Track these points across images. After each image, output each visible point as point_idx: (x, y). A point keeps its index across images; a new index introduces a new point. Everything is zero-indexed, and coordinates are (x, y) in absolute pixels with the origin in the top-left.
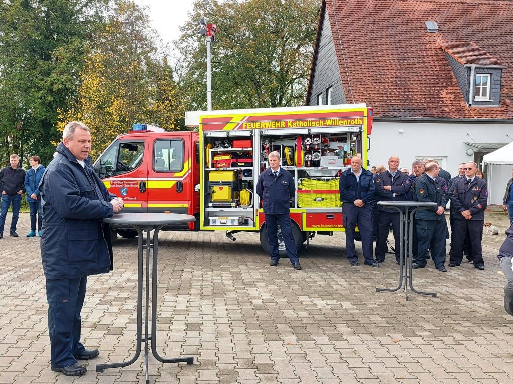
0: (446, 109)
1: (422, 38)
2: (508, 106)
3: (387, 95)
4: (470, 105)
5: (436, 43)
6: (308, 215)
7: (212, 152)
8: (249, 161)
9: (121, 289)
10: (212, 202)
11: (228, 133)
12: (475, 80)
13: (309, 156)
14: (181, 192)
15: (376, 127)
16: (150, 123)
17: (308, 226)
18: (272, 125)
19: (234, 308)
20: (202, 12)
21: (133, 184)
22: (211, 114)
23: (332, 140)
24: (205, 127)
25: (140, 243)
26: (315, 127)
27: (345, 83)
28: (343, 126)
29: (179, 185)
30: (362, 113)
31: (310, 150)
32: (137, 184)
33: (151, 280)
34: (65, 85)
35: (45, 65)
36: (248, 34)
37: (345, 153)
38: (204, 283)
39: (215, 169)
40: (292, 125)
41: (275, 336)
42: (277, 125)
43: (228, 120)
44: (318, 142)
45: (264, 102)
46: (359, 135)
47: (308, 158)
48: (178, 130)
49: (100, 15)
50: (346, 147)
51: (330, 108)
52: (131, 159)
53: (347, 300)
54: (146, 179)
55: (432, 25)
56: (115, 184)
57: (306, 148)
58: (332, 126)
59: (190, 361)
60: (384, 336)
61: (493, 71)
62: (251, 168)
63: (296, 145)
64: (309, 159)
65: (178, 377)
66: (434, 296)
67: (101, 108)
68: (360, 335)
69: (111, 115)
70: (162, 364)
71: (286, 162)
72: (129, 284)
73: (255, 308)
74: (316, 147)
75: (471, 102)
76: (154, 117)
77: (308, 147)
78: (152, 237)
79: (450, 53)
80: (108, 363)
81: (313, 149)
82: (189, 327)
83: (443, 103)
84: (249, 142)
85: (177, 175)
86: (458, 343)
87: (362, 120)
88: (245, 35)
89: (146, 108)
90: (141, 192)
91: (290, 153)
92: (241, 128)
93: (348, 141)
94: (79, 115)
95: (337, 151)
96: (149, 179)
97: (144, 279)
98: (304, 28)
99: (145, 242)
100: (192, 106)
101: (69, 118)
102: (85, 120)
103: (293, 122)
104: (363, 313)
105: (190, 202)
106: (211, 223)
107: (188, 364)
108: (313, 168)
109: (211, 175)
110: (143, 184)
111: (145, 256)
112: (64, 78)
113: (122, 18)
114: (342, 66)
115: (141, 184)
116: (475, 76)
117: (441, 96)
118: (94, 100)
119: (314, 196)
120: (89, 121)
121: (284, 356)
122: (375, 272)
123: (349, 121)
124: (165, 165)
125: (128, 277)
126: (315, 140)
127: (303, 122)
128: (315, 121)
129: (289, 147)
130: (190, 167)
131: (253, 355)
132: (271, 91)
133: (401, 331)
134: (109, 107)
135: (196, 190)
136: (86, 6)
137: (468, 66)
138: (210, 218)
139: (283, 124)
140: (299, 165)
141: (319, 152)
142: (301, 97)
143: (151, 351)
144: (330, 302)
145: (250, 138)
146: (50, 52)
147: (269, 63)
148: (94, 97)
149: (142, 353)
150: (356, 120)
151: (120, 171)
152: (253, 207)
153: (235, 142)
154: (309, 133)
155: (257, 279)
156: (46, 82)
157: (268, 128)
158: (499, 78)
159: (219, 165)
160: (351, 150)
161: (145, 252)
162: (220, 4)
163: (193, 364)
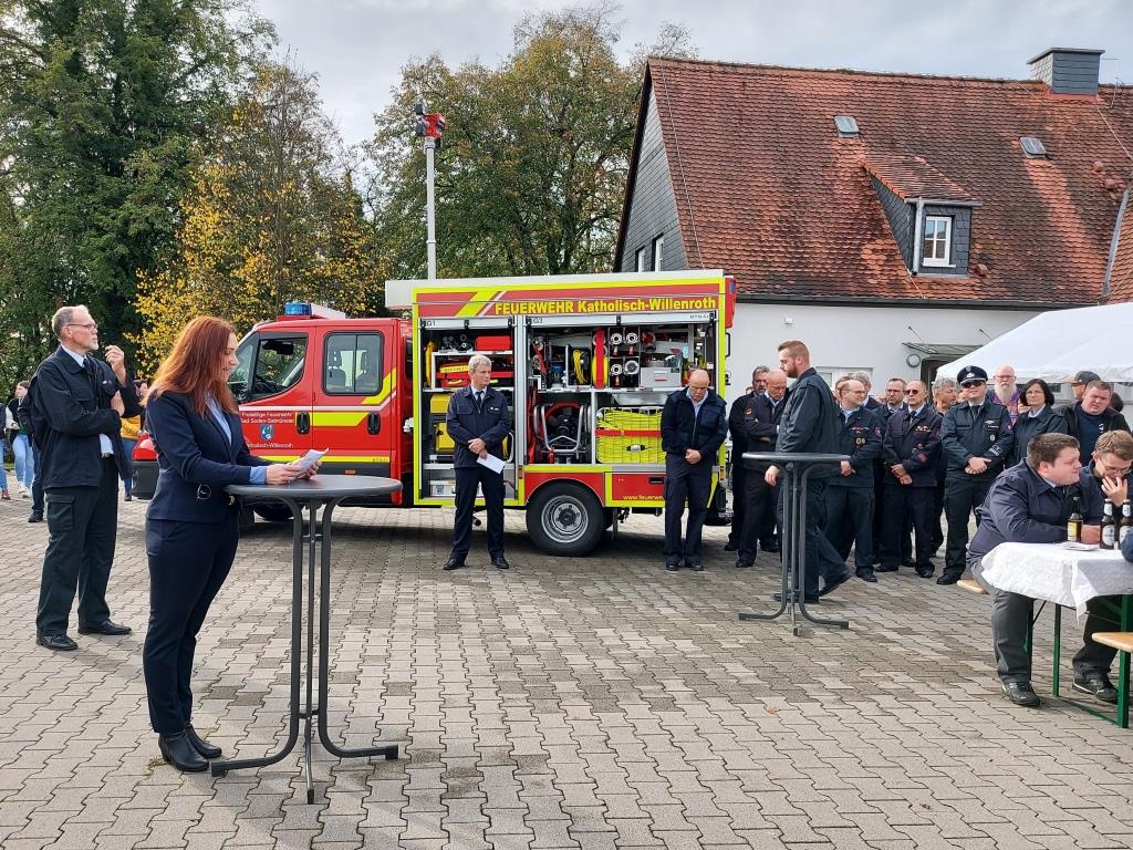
0: (871, 281)
1: (829, 147)
2: (983, 276)
3: (764, 252)
4: (915, 274)
5: (854, 157)
6: (615, 477)
7: (436, 357)
8: (507, 374)
9: (261, 618)
10: (435, 453)
11: (467, 322)
12: (924, 228)
13: (619, 366)
14: (377, 432)
15: (743, 313)
16: (318, 300)
17: (615, 497)
18: (550, 307)
19: (476, 652)
20: (418, 89)
21: (284, 418)
22: (435, 285)
23: (661, 337)
24: (423, 311)
25: (297, 530)
26: (630, 313)
27: (688, 229)
28: (682, 311)
29: (373, 421)
30: (716, 286)
31: (620, 356)
32: (292, 417)
33: (318, 601)
34: (153, 224)
35: (114, 184)
36: (505, 132)
37: (685, 361)
38: (421, 605)
39: (441, 390)
40: (587, 307)
41: (552, 704)
42: (558, 307)
43: (467, 297)
44: (635, 341)
45: (535, 262)
46: (710, 327)
47: (616, 370)
48: (371, 315)
49: (222, 90)
50: (687, 350)
51: (660, 277)
52: (282, 369)
53: (686, 635)
54: (309, 408)
55: (846, 124)
56: (250, 418)
57: (612, 351)
58: (661, 310)
59: (391, 754)
60: (752, 700)
61: (956, 211)
62: (511, 389)
63: (593, 346)
64: (619, 373)
65: (368, 783)
66: (844, 626)
67: (223, 268)
68: (708, 700)
69: (243, 283)
70: (338, 758)
71: (575, 376)
72: (275, 609)
73: (515, 651)
74: (631, 350)
75: (916, 268)
76: (325, 289)
77: (616, 351)
78: (319, 518)
79: (878, 176)
80: (237, 759)
81: (627, 353)
82: (389, 688)
83: (866, 269)
84: (505, 339)
85: (369, 400)
86: (886, 713)
87: (716, 299)
88: (500, 134)
89: (311, 271)
90: (300, 433)
91: (582, 361)
92: (492, 312)
93: (691, 338)
94: (180, 283)
95: (670, 357)
96: (315, 408)
97: (305, 598)
98: (611, 123)
99: (306, 527)
100: (399, 269)
101: (160, 287)
102: (190, 292)
103: (588, 302)
104: (713, 659)
105: (394, 452)
106: (434, 491)
107: (387, 759)
108: (625, 390)
109: (433, 400)
110: (304, 419)
111: (306, 555)
112: (150, 210)
113: (264, 98)
114: (681, 198)
115: (299, 417)
116: (924, 220)
117: (863, 256)
118: (209, 255)
119: (627, 441)
120: (198, 295)
121: (568, 740)
122: (736, 583)
123: (692, 302)
124: (347, 379)
125: (275, 595)
126: (628, 336)
127: (607, 302)
128: (630, 301)
129: (580, 350)
130: (394, 385)
131: (511, 740)
132: (549, 240)
133: (783, 692)
134: (238, 268)
135: (406, 428)
136: (192, 71)
137: (911, 200)
138: (432, 483)
139: (570, 305)
140: (600, 383)
141: (636, 360)
142: (605, 253)
143: (317, 734)
144: (653, 640)
145: (509, 332)
146: (122, 160)
147: (547, 188)
148: (208, 249)
149: (301, 739)
150: (705, 301)
151: (259, 392)
152: (513, 461)
153: (479, 338)
154: (619, 324)
155: (521, 598)
156: (113, 218)
157: (542, 313)
158: (967, 225)
159: (451, 383)
160: (695, 355)
161: (306, 548)
162: (452, 74)
163: (397, 758)
